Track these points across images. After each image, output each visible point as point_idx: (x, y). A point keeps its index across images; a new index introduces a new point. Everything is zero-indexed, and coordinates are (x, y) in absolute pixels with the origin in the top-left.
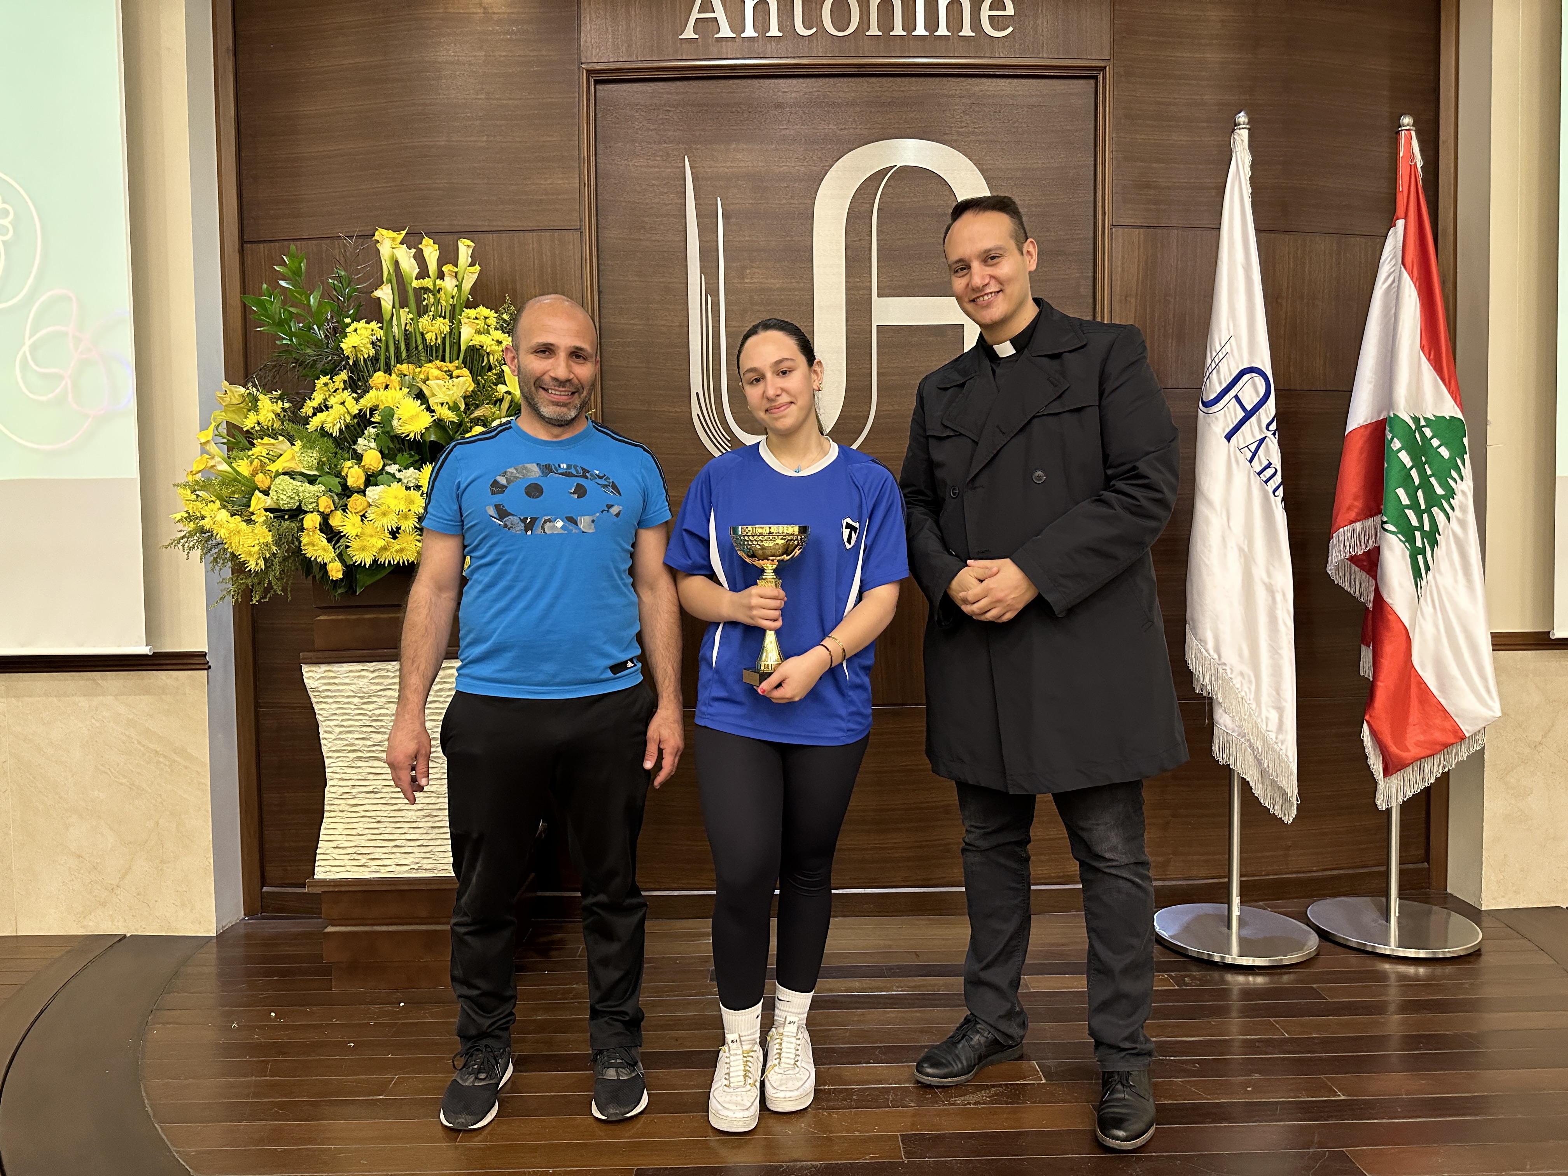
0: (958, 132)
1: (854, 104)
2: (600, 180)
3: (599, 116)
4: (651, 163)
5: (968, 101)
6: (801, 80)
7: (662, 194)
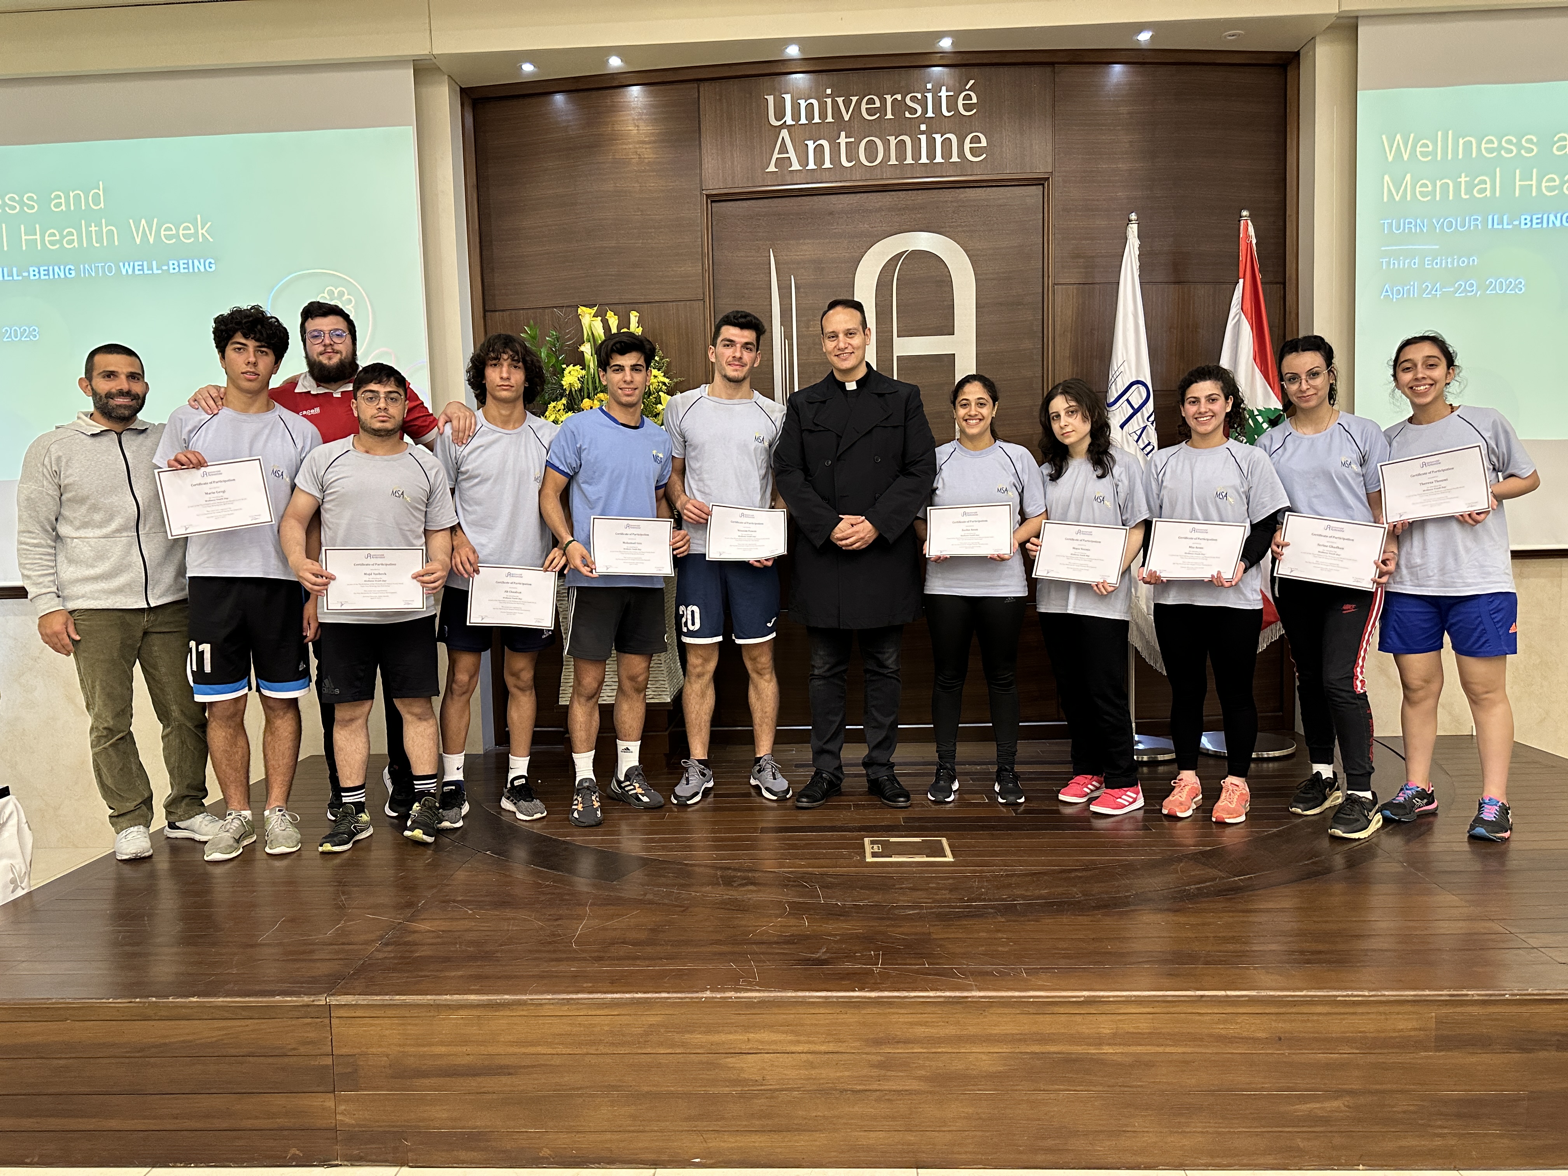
0: (950, 227)
1: (880, 209)
2: (715, 267)
3: (714, 224)
4: (749, 254)
5: (955, 204)
6: (846, 195)
7: (755, 274)
